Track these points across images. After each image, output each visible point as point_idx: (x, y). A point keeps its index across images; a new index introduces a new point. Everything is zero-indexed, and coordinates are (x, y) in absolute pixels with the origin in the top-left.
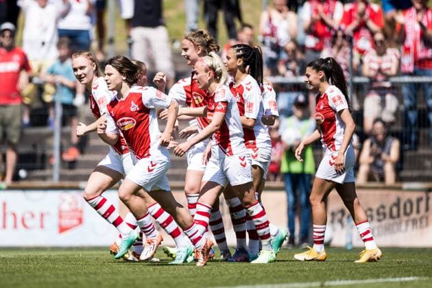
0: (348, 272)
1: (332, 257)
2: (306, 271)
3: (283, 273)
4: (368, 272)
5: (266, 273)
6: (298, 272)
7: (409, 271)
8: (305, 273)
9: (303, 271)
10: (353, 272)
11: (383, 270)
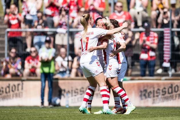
0: (67, 118)
1: (59, 111)
2: (47, 117)
3: (37, 118)
4: (76, 118)
5: (30, 118)
6: (44, 118)
7: (95, 117)
8: (47, 119)
9: (46, 117)
10: (69, 118)
11: (83, 117)
